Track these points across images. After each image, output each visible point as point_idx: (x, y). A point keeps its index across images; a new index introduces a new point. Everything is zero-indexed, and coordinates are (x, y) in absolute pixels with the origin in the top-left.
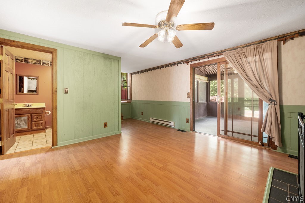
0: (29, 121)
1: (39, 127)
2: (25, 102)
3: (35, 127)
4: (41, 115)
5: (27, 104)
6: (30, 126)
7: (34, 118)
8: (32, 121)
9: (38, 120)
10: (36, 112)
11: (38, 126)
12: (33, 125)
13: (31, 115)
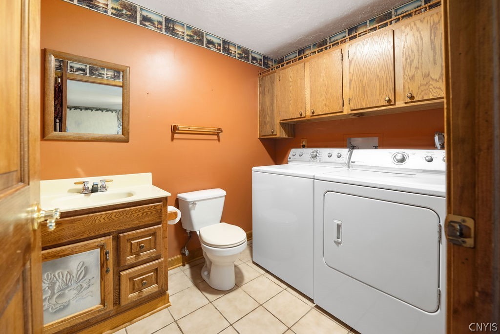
0: (107, 271)
1: (147, 291)
2: (79, 170)
3: (133, 291)
4: (154, 234)
5: (91, 181)
6: (110, 297)
7: (129, 250)
8: (119, 266)
9: (144, 255)
10: (136, 223)
11: (143, 284)
12: (125, 285)
13: (117, 239)
